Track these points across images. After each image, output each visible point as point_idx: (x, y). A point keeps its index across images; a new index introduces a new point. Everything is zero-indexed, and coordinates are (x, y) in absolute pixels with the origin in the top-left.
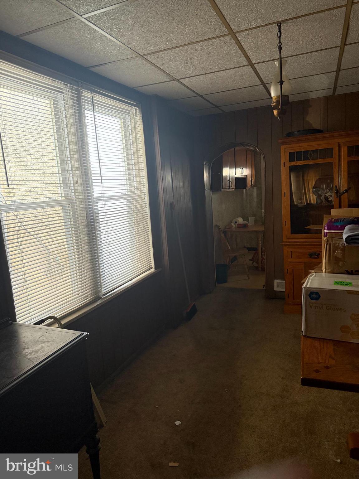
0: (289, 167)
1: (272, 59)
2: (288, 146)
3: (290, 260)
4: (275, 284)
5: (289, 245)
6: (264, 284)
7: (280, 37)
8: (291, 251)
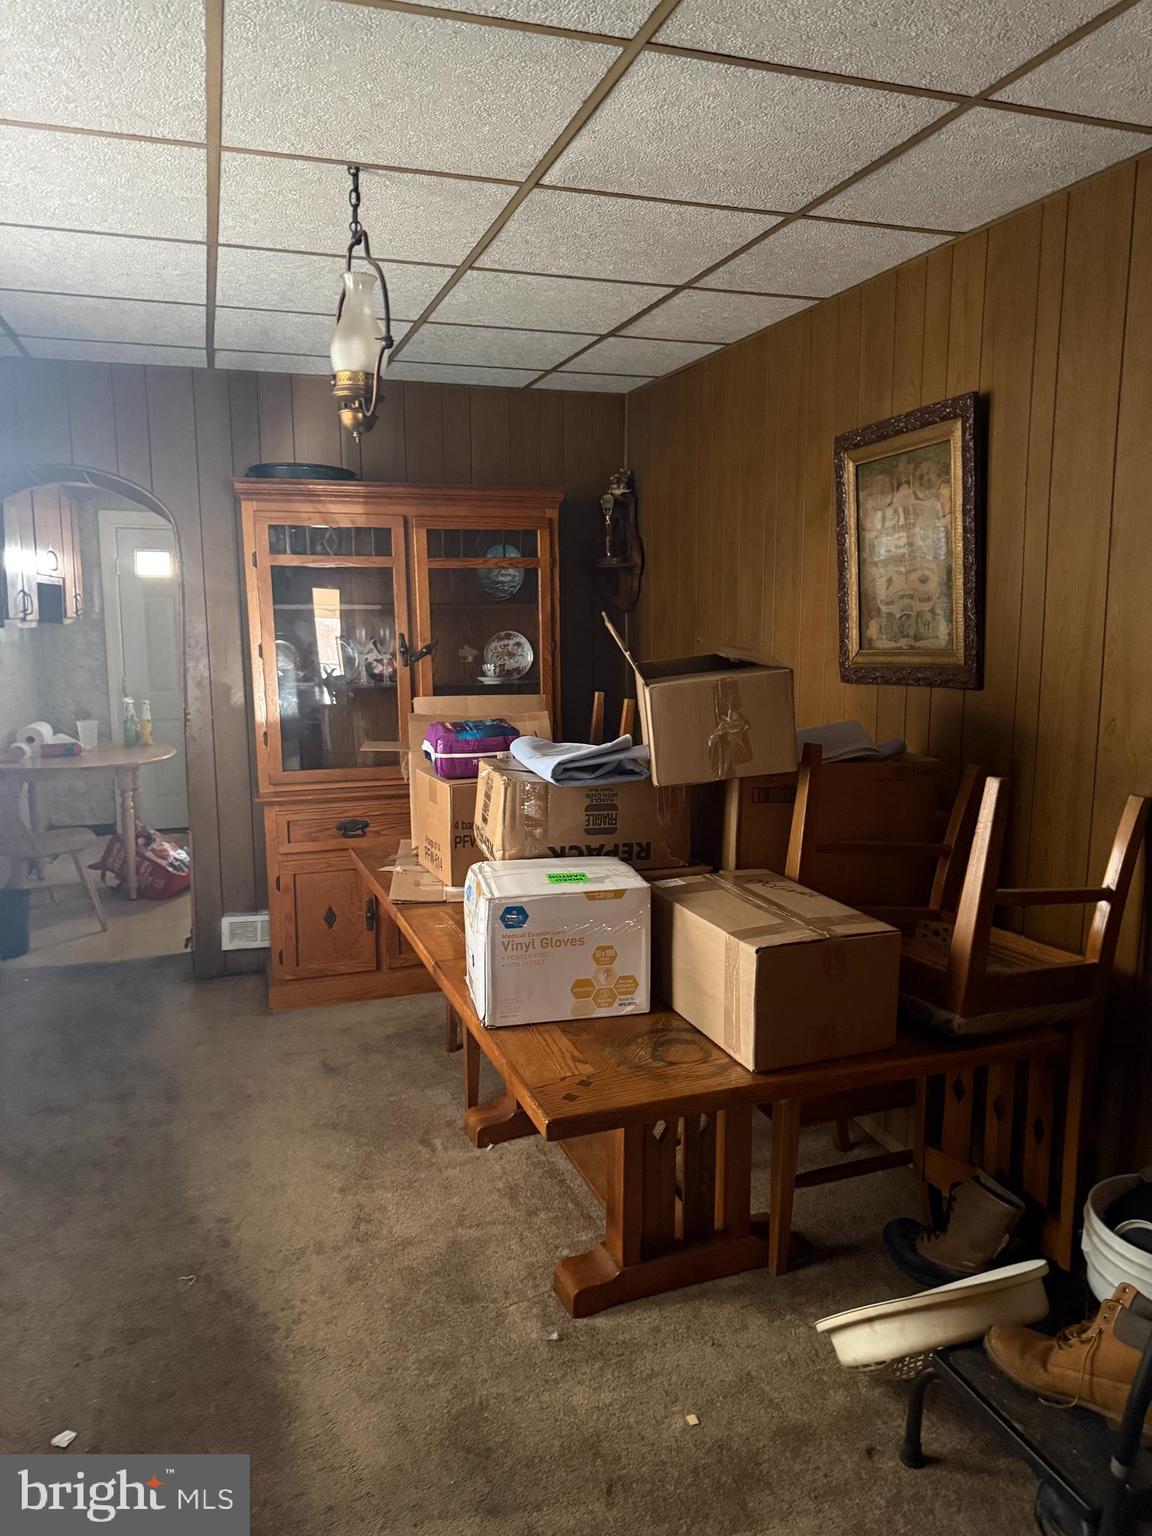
0: (269, 569)
1: (280, 247)
2: (263, 505)
3: (286, 848)
4: (223, 931)
5: (280, 804)
6: (189, 935)
7: (356, 207)
8: (288, 823)
